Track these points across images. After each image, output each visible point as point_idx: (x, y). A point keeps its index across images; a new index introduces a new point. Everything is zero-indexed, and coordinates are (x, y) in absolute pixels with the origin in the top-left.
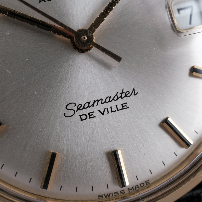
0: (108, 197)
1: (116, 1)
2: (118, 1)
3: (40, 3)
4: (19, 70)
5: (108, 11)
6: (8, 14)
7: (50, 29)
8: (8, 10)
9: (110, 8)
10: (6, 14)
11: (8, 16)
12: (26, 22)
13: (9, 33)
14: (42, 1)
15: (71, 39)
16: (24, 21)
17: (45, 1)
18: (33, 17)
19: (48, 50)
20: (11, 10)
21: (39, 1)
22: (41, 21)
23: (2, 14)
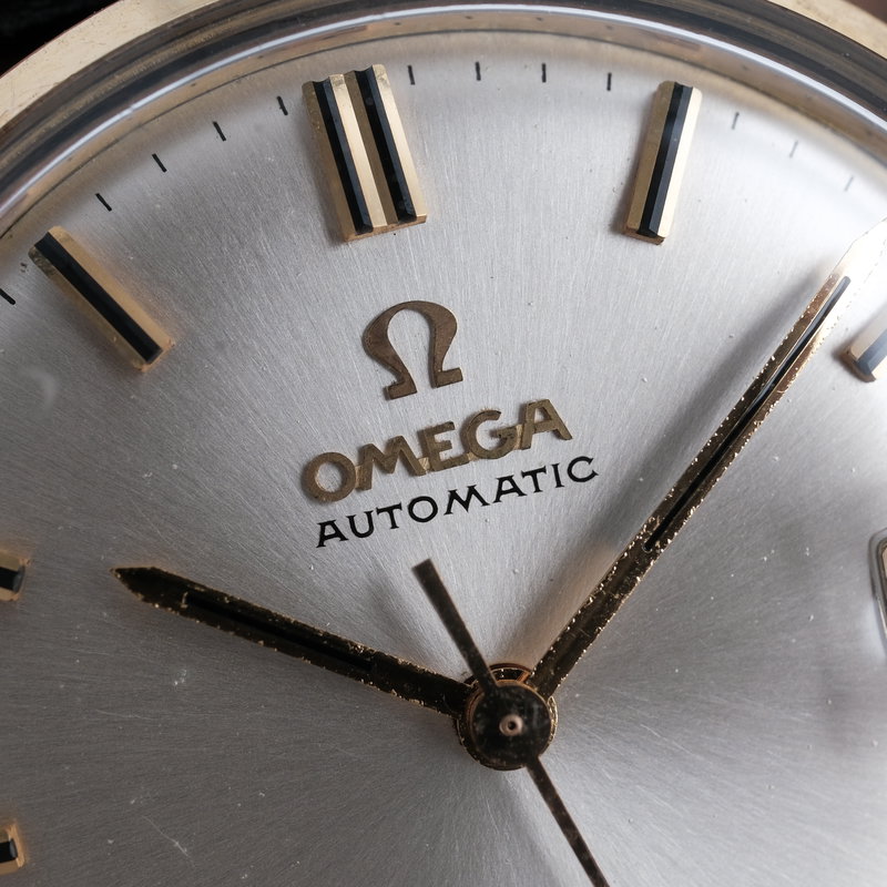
1: (648, 550)
2: (658, 551)
3: (321, 544)
4: (226, 840)
5: (617, 597)
6: (184, 606)
7: (363, 672)
8: (188, 590)
9: (621, 583)
10: (177, 608)
11: (184, 613)
12: (262, 642)
13: (183, 681)
14: (331, 537)
15: (454, 715)
16: (255, 639)
17: (343, 538)
18: (293, 620)
19: (351, 754)
20: (197, 588)
21: (318, 537)
22: (327, 636)
23: (157, 606)
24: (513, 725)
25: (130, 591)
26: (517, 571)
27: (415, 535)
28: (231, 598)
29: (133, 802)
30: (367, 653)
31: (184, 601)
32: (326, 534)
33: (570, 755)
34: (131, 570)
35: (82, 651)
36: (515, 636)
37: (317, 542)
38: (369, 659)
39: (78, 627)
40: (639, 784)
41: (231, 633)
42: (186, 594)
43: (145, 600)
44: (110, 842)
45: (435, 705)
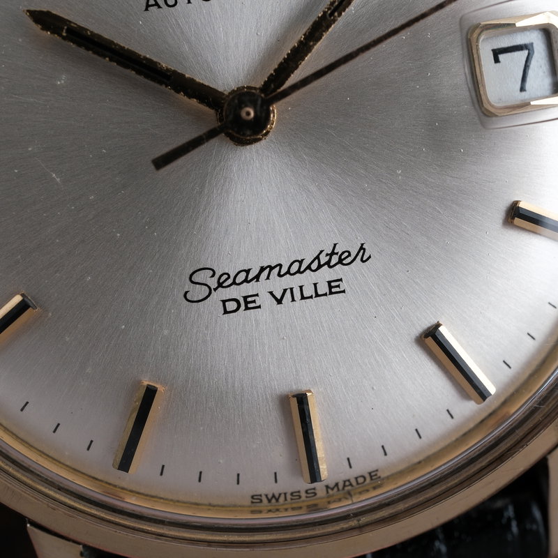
0: (274, 500)
1: (331, 17)
2: (336, 18)
3: (147, 9)
4: (82, 176)
6: (64, 34)
7: (165, 81)
8: (67, 25)
9: (314, 36)
10: (60, 35)
11: (64, 38)
12: (108, 59)
13: (63, 82)
14: (152, 5)
15: (216, 110)
16: (104, 56)
17: (159, 7)
18: (126, 47)
19: (157, 132)
20: (72, 25)
21: (145, 5)
22: (145, 58)
23: (49, 33)
24: (248, 114)
25: (34, 23)
26: (259, 34)
27: (201, 8)
28: (91, 32)
29: (30, 149)
30: (168, 70)
31: (64, 31)
32: (150, 4)
33: (284, 143)
34: (35, 11)
35: (6, 60)
36: (255, 71)
37: (144, 8)
38: (169, 74)
39: (4, 46)
40: (323, 163)
41: (90, 52)
42: (66, 27)
43: (42, 29)
44: (16, 171)
45: (205, 102)
